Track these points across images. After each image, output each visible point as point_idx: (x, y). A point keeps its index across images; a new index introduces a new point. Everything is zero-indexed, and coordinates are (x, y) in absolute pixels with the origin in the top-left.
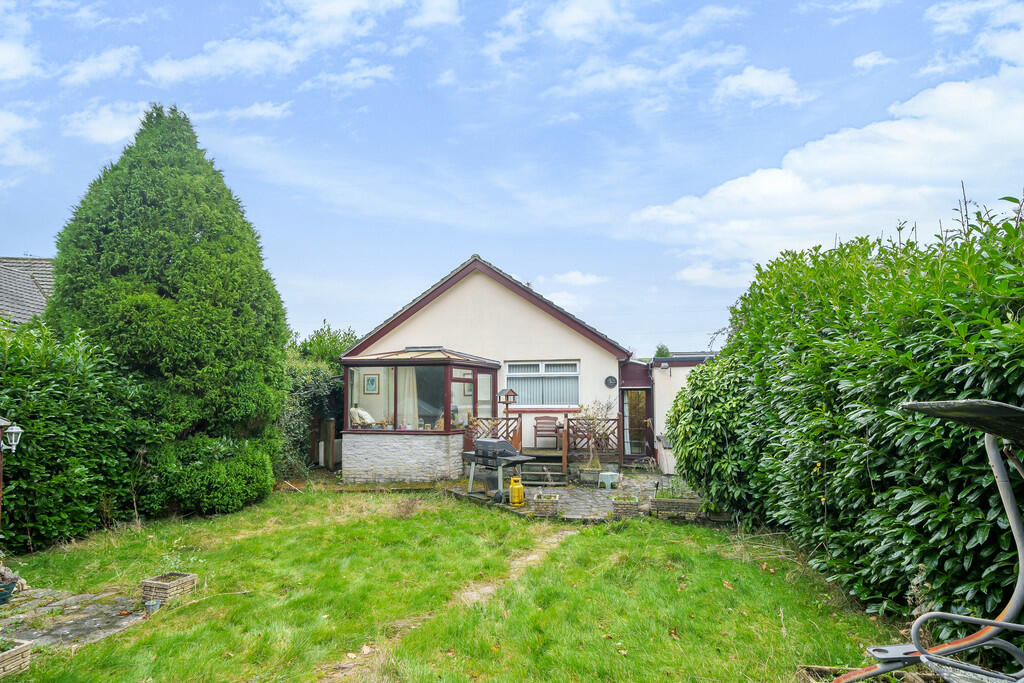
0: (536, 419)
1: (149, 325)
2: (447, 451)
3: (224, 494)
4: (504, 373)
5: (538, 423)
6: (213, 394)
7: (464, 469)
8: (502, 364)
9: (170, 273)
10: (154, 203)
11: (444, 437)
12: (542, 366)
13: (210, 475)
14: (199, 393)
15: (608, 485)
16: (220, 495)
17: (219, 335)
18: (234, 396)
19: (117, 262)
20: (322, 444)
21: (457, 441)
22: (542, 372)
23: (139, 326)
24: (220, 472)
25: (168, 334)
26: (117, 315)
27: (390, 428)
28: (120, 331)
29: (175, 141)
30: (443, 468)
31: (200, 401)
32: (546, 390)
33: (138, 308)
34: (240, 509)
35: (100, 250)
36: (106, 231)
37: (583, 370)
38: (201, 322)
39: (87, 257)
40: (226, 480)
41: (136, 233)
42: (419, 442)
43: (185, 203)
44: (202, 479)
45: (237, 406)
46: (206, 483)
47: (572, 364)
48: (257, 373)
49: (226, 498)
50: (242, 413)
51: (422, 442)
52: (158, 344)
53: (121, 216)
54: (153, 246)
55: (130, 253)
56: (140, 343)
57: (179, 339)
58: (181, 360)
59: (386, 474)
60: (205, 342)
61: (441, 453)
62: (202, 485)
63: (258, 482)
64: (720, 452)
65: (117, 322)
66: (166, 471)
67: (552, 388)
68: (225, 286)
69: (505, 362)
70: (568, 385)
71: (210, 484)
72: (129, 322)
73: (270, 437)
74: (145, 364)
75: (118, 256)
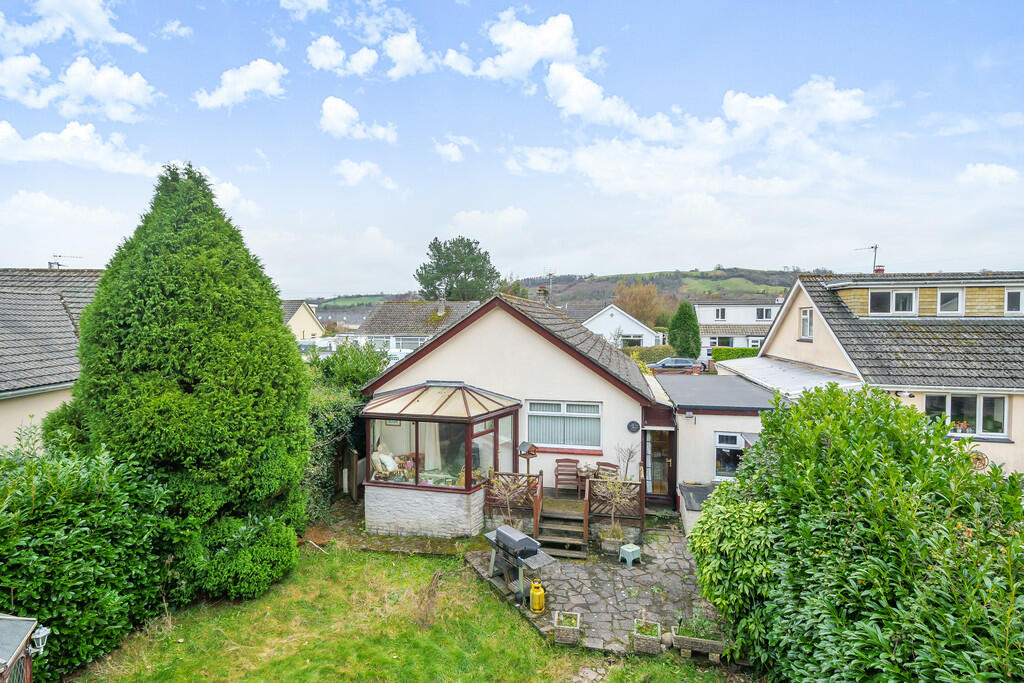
0: (557, 461)
1: (171, 429)
2: (469, 510)
3: (250, 583)
4: (525, 413)
5: (559, 466)
6: (236, 481)
7: (485, 522)
8: (523, 403)
9: (191, 366)
10: (172, 294)
11: (465, 496)
12: (564, 407)
13: (236, 566)
14: (224, 482)
15: (630, 561)
16: (246, 585)
17: (240, 423)
18: (258, 476)
19: (138, 362)
20: (345, 471)
21: (478, 497)
22: (564, 412)
23: (162, 431)
24: (245, 562)
25: (191, 433)
26: (141, 423)
27: (412, 481)
28: (144, 437)
29: (189, 214)
30: (464, 526)
31: (224, 489)
32: (567, 428)
33: (161, 413)
34: (266, 592)
35: (122, 347)
36: (126, 326)
37: (605, 413)
38: (223, 415)
39: (109, 357)
40: (251, 569)
41: (156, 330)
42: (440, 499)
43: (203, 286)
44: (229, 571)
45: (261, 487)
46: (232, 575)
47: (594, 406)
48: (279, 448)
49: (252, 587)
50: (266, 492)
51: (442, 499)
52: (182, 446)
53: (140, 313)
54: (174, 341)
55: (150, 350)
56: (163, 446)
57: (201, 434)
58: (205, 454)
59: (408, 527)
60: (227, 434)
61: (462, 512)
62: (229, 577)
63: (283, 563)
64: (747, 610)
65: (140, 429)
66: (193, 565)
67: (574, 428)
68: (245, 372)
69: (526, 400)
70: (589, 427)
71: (237, 574)
72: (152, 428)
73: (294, 501)
74: (169, 464)
75: (139, 356)
